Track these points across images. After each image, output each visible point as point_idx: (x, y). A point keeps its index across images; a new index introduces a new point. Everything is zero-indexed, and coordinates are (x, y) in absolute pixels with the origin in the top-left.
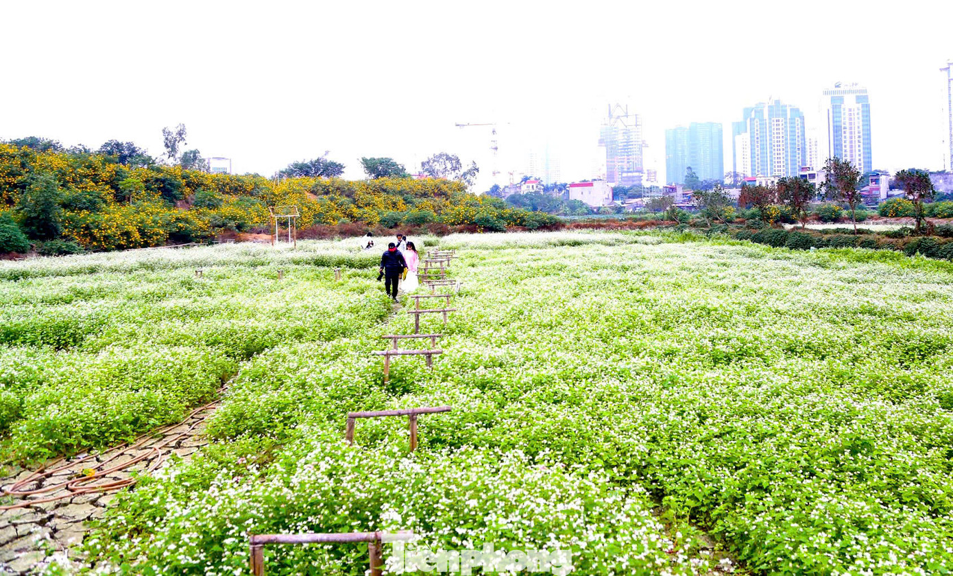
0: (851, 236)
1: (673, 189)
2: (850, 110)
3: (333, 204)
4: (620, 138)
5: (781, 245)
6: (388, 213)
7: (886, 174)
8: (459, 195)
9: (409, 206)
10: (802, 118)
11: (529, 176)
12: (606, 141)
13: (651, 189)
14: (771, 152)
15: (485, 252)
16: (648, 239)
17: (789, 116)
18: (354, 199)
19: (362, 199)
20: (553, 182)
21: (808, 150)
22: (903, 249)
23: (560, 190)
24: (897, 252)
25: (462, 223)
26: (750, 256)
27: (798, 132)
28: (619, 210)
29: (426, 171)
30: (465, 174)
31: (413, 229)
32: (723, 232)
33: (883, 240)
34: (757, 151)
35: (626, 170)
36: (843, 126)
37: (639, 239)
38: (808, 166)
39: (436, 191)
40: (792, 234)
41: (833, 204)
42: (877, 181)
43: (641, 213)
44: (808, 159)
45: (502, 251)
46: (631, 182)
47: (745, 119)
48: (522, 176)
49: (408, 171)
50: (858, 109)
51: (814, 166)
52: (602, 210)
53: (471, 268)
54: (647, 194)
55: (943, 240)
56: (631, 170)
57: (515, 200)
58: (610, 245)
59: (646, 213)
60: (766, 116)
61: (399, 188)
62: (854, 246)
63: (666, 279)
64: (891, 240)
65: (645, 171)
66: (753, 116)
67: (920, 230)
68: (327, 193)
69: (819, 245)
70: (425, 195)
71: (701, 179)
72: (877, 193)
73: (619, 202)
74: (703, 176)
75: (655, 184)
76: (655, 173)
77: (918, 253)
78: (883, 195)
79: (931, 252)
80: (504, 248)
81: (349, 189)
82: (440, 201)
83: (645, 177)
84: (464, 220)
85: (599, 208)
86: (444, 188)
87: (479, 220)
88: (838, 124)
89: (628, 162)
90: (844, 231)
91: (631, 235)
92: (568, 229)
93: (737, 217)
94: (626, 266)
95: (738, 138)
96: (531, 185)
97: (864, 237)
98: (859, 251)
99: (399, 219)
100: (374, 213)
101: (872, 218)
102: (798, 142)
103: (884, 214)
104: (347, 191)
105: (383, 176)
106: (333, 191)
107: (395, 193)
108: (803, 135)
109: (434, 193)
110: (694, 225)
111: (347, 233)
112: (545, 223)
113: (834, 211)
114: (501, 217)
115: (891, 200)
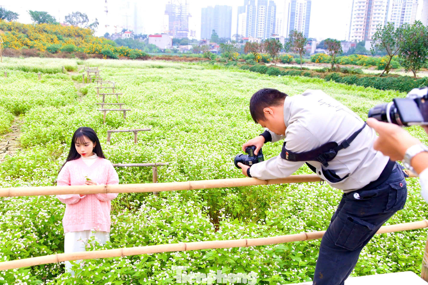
0: (299, 71)
1: (205, 42)
2: (301, 4)
3: (14, 37)
4: (177, 11)
5: (264, 73)
6: (50, 45)
7: (315, 40)
8: (89, 37)
9: (61, 41)
10: (275, 7)
11: (126, 29)
12: (169, 11)
13: (193, 41)
14: (257, 25)
15: (114, 69)
16: (196, 66)
17: (268, 5)
18: (27, 35)
19: (33, 35)
20: (140, 34)
21: (276, 25)
22: (323, 78)
23: (143, 38)
24: (321, 79)
25: (94, 53)
26: (250, 78)
27: (272, 14)
28: (175, 51)
29: (68, 21)
30: (91, 25)
31: (66, 55)
32: (234, 65)
33: (314, 73)
34: (250, 23)
35: (179, 29)
36: (296, 12)
37: (192, 66)
38: (276, 33)
39: (76, 34)
40: (270, 68)
41: (289, 55)
42: (310, 44)
43: (187, 53)
44: (276, 30)
45: (122, 69)
46: (182, 37)
47: (245, 5)
48: (122, 29)
49: (57, 21)
50: (305, 4)
51: (279, 33)
52: (166, 50)
53: (110, 76)
54: (190, 44)
55: (343, 74)
56: (182, 29)
57: (119, 42)
58: (178, 69)
59: (190, 53)
60: (256, 4)
61: (54, 31)
62: (300, 75)
63: (214, 86)
64: (319, 73)
65: (190, 30)
66: (249, 3)
67: (333, 69)
68: (10, 30)
69: (284, 74)
70: (69, 36)
71: (220, 37)
72: (310, 50)
73: (175, 47)
74: (221, 36)
75: (194, 38)
76: (195, 32)
77: (331, 80)
78: (313, 51)
79: (337, 80)
80: (124, 68)
81: (24, 29)
82: (79, 40)
83: (189, 34)
84: (95, 51)
85: (165, 50)
86: (81, 33)
87: (104, 52)
88: (294, 11)
89: (181, 25)
90: (296, 68)
91: (186, 64)
92: (153, 59)
93: (240, 58)
94: (192, 79)
95: (240, 15)
96: (127, 34)
97: (305, 71)
98: (303, 78)
99: (58, 49)
100: (40, 44)
101: (307, 63)
102: (272, 19)
103: (313, 61)
104: (23, 30)
105: (43, 22)
106: (14, 29)
107: (52, 33)
108: (275, 16)
109: (75, 35)
110: (219, 61)
111: (27, 55)
112: (140, 56)
113: (289, 58)
114: (116, 51)
115: (317, 54)
